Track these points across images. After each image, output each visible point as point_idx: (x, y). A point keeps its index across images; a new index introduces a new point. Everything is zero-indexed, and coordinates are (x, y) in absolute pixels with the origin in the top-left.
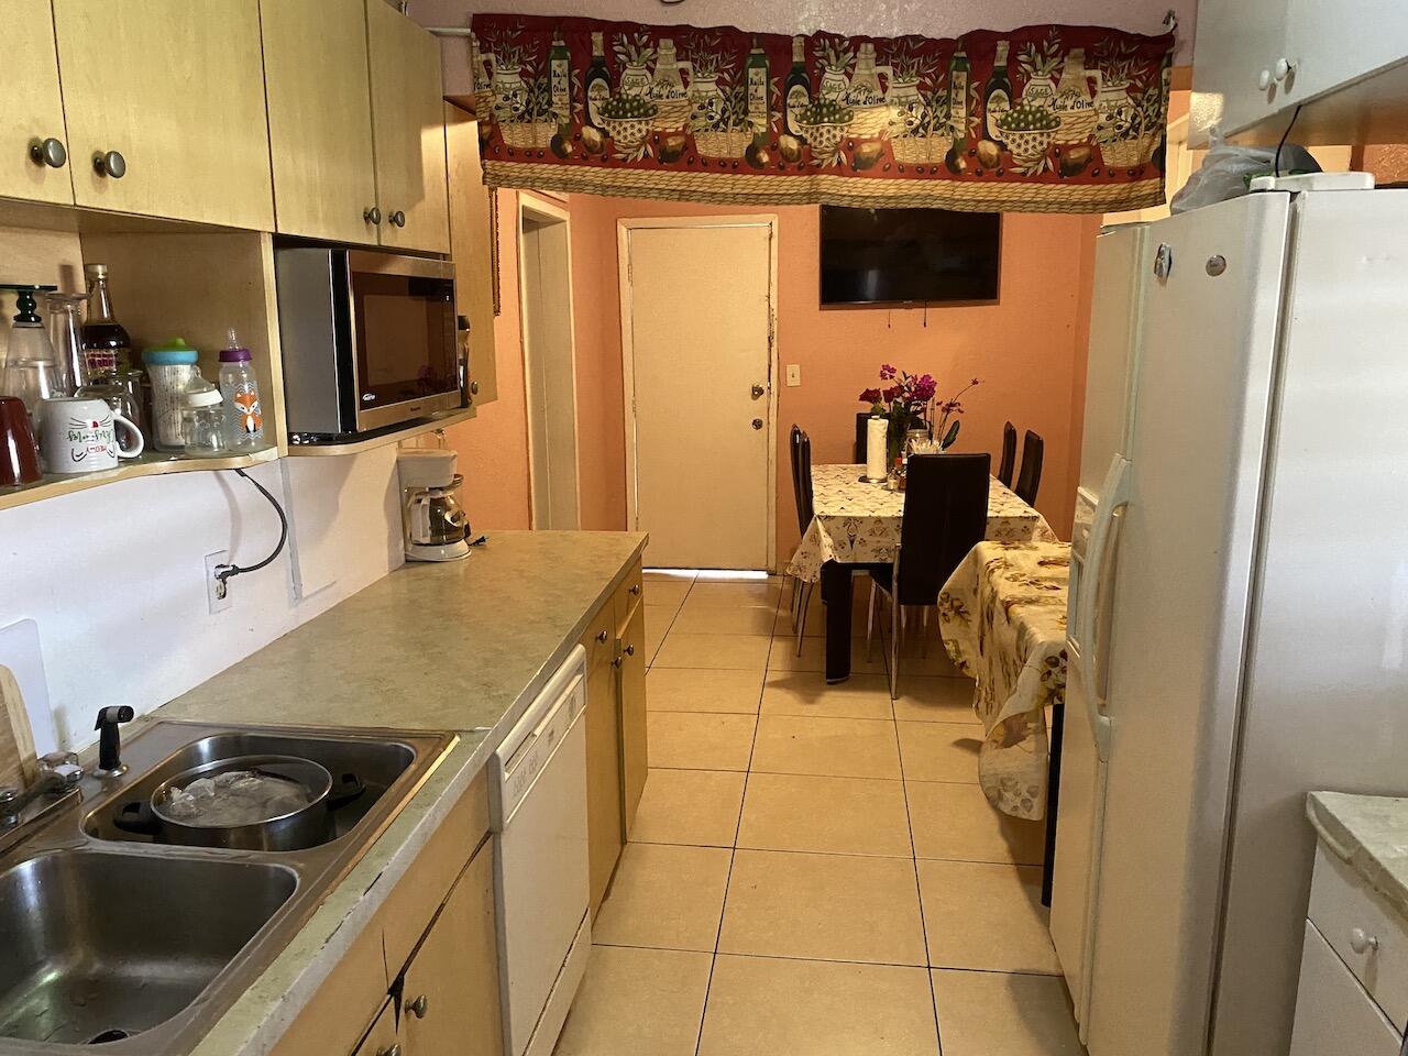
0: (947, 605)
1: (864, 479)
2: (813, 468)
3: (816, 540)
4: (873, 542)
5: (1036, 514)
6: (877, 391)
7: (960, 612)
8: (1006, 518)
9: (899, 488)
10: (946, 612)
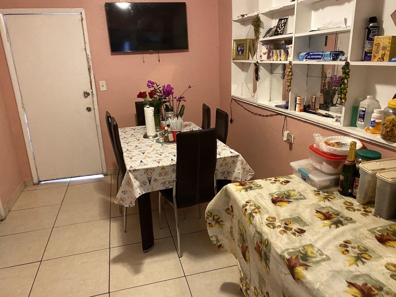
0: (211, 219)
1: (146, 136)
2: (119, 130)
3: (129, 183)
4: (161, 179)
5: (237, 153)
6: (145, 93)
7: (218, 221)
8: (225, 158)
9: (165, 141)
10: (210, 222)
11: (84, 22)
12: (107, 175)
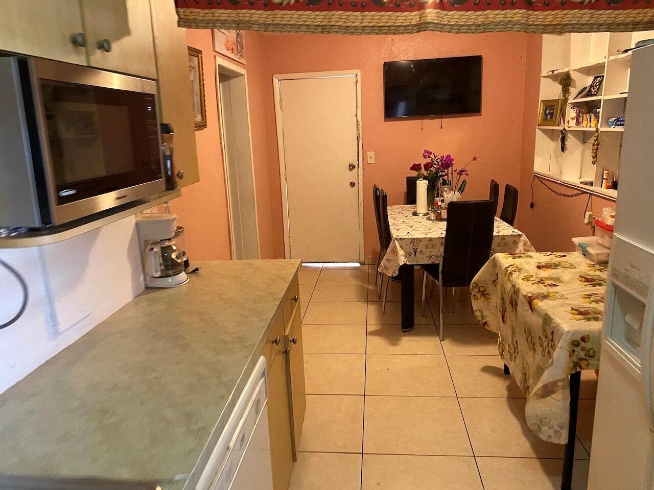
0: (476, 290)
1: (415, 214)
3: (395, 252)
4: (427, 252)
5: (520, 233)
6: (419, 165)
7: (484, 294)
8: (504, 236)
9: (437, 219)
10: (476, 294)
11: (359, 84)
12: (364, 264)
